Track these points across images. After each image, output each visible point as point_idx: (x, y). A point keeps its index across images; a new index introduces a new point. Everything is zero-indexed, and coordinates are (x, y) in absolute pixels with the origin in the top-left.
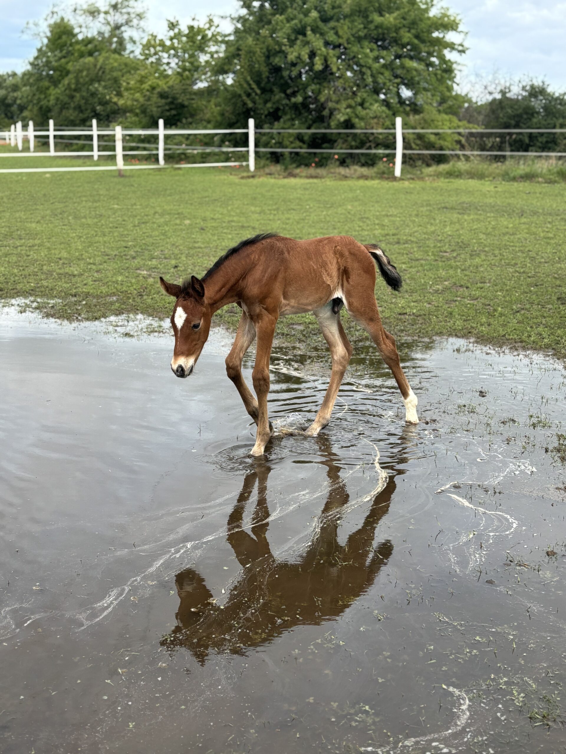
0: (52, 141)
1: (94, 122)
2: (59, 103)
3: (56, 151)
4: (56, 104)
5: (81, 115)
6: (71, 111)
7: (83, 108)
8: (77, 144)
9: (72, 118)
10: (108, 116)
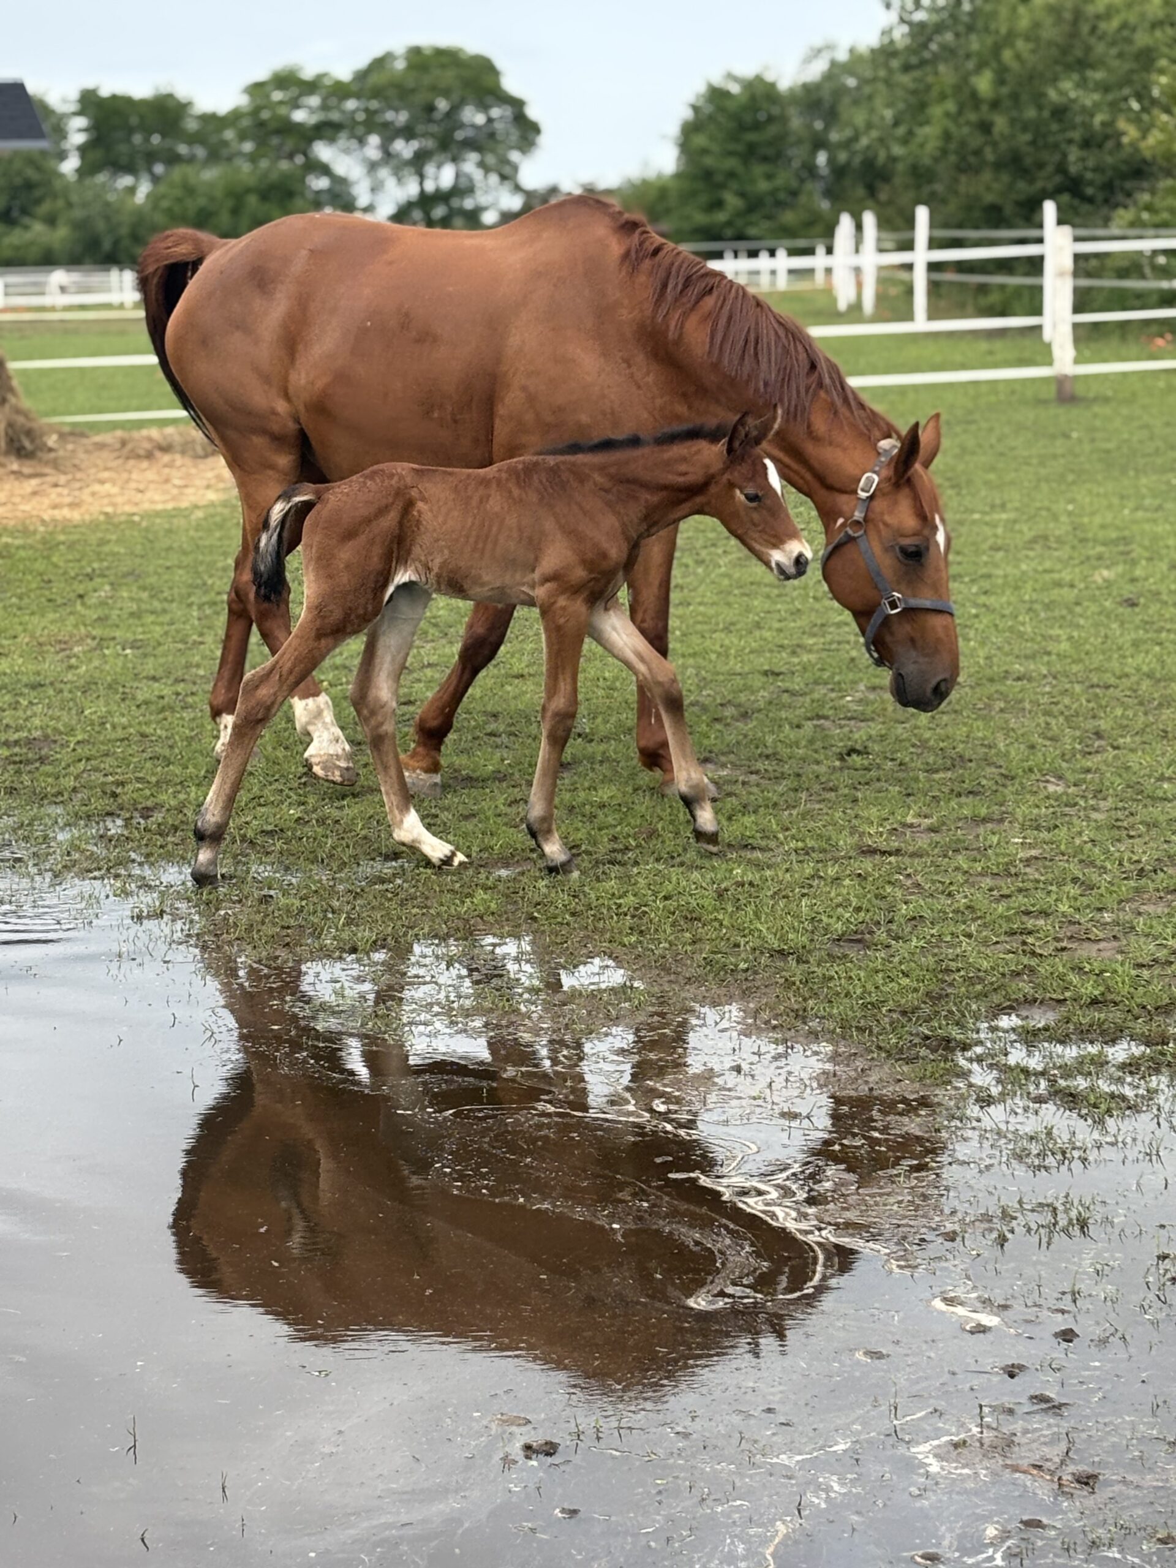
0: (920, 280)
1: (1049, 209)
2: (953, 146)
3: (933, 314)
4: (944, 152)
5: (1021, 185)
6: (987, 176)
7: (1028, 161)
8: (1002, 287)
9: (989, 198)
10: (1109, 187)
